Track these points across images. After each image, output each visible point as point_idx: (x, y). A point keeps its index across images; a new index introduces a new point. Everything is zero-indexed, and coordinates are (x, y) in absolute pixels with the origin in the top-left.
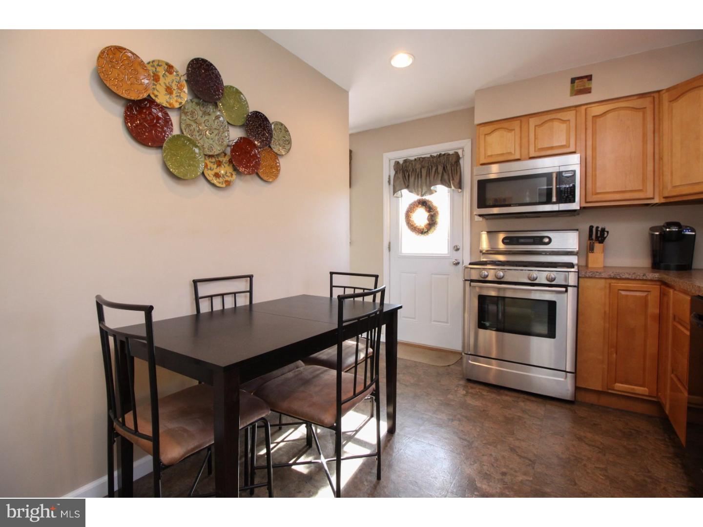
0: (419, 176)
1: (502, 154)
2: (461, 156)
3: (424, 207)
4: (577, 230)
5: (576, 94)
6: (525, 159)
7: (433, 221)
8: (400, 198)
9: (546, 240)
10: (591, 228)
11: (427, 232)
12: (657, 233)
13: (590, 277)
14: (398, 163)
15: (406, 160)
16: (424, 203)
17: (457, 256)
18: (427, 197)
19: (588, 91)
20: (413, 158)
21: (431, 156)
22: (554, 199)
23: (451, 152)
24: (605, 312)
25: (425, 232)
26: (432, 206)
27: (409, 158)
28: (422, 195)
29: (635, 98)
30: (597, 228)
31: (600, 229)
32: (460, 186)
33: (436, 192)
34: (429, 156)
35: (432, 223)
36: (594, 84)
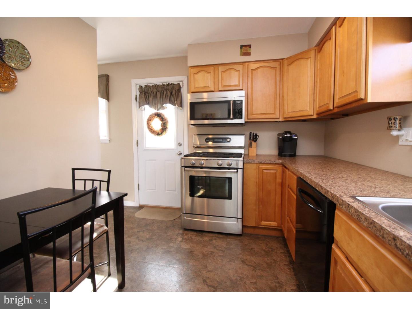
0: (155, 97)
1: (204, 87)
2: (181, 86)
3: (159, 118)
4: (244, 134)
5: (243, 55)
6: (216, 92)
7: (165, 127)
8: (144, 111)
9: (229, 140)
10: (251, 133)
11: (161, 134)
12: (281, 137)
13: (249, 163)
14: (142, 87)
15: (147, 85)
16: (159, 115)
17: (180, 149)
18: (161, 111)
20: (151, 85)
21: (163, 84)
22: (232, 117)
23: (175, 83)
24: (256, 182)
25: (160, 134)
26: (164, 117)
27: (148, 84)
28: (158, 110)
29: (272, 61)
30: (253, 133)
31: (254, 134)
32: (181, 105)
33: (167, 108)
34: (161, 84)
35: (164, 128)
36: (252, 50)
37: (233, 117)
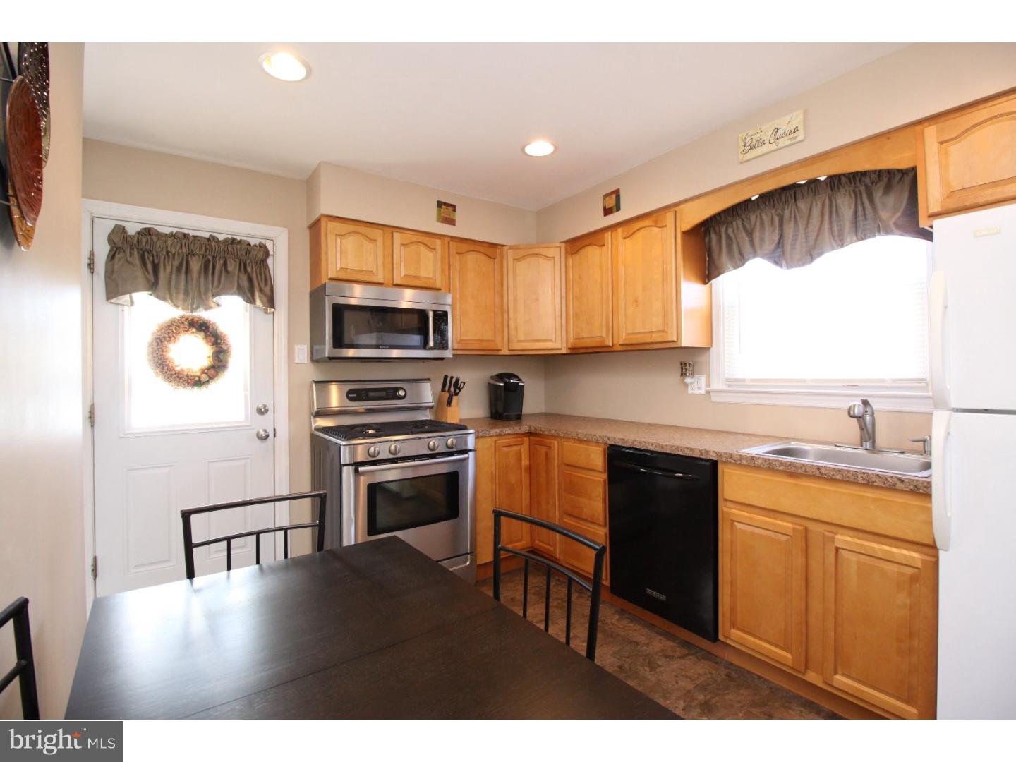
0: (184, 268)
1: (360, 271)
2: (271, 252)
3: (202, 334)
4: (429, 380)
6: (388, 286)
7: (220, 361)
8: (126, 308)
9: (402, 393)
10: (446, 377)
11: (208, 381)
12: (502, 384)
14: (124, 229)
15: (149, 229)
16: (203, 327)
17: (264, 423)
18: (202, 314)
19: (451, 222)
20: (167, 231)
21: (213, 237)
22: (431, 344)
23: (253, 242)
25: (204, 383)
26: (218, 331)
27: (156, 228)
28: (193, 310)
30: (452, 378)
31: (454, 380)
32: (271, 302)
33: (218, 305)
34: (207, 235)
35: (218, 364)
36: (459, 216)
37: (434, 344)
